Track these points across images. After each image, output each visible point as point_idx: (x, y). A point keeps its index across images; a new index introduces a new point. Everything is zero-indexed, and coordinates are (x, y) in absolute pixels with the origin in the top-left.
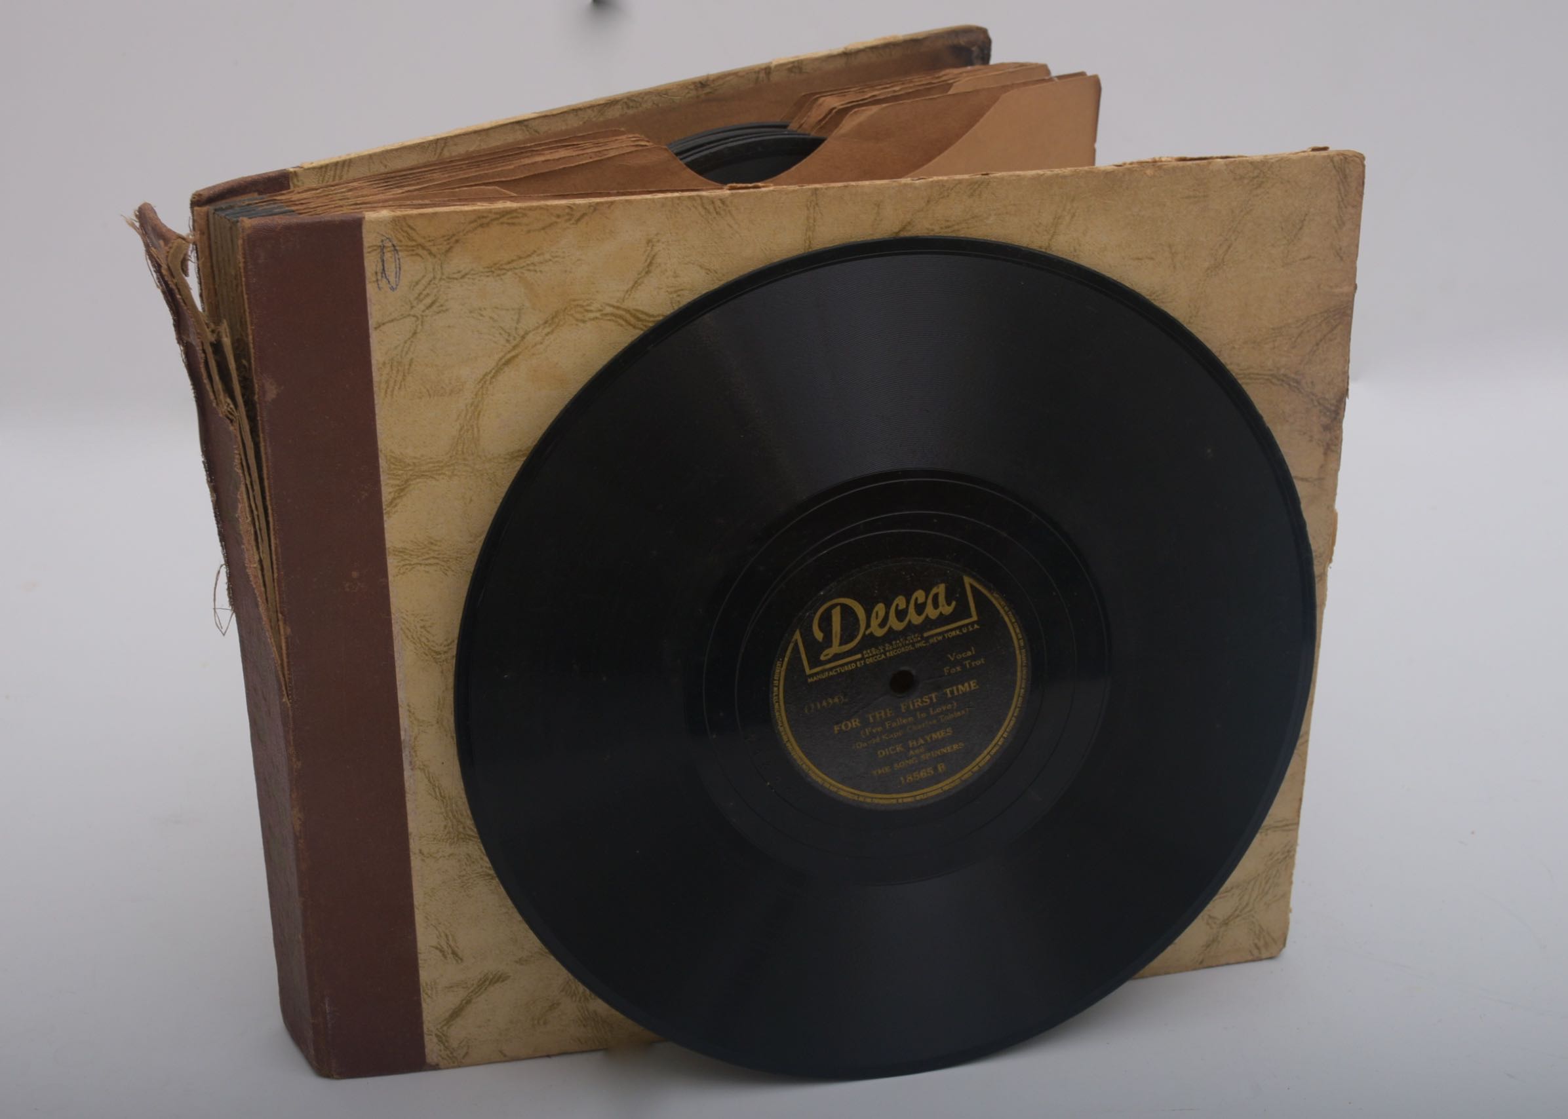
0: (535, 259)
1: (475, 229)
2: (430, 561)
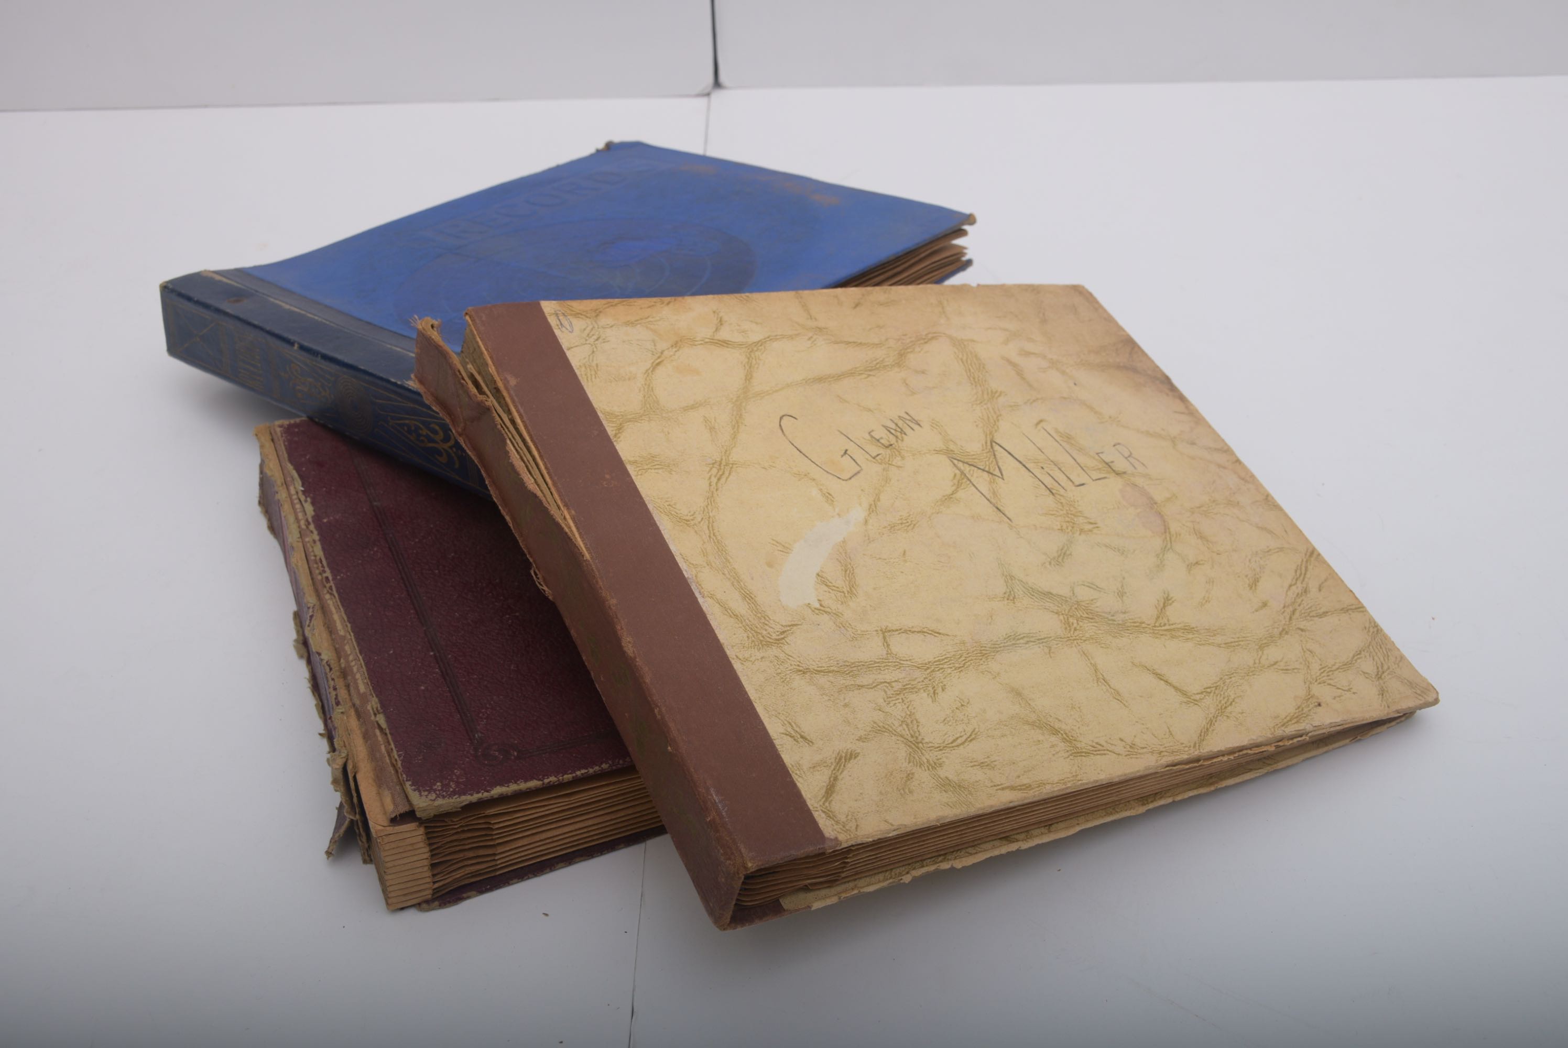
2: (657, 467)
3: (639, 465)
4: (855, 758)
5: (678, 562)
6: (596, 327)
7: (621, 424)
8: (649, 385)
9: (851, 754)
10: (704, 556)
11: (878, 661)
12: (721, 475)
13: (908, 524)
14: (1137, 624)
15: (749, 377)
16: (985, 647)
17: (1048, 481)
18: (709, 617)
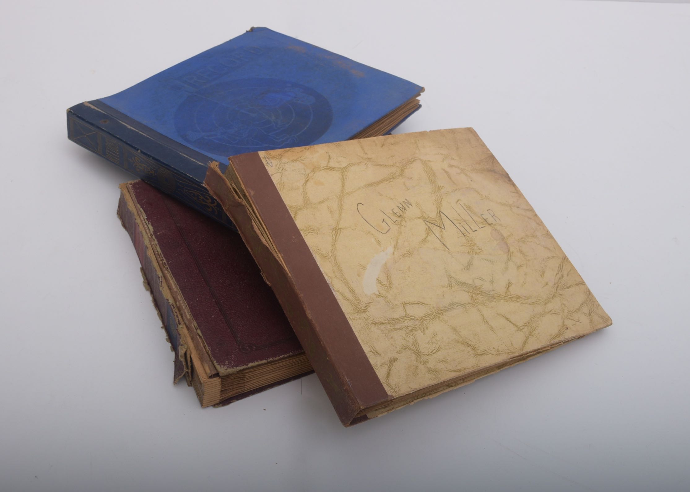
2: (312, 231)
3: (305, 231)
4: (396, 360)
5: (324, 276)
6: (281, 163)
7: (296, 212)
8: (305, 192)
9: (395, 359)
10: (334, 273)
11: (402, 317)
12: (337, 234)
13: (409, 254)
14: (499, 296)
15: (343, 185)
16: (442, 309)
17: (462, 229)
18: (338, 301)
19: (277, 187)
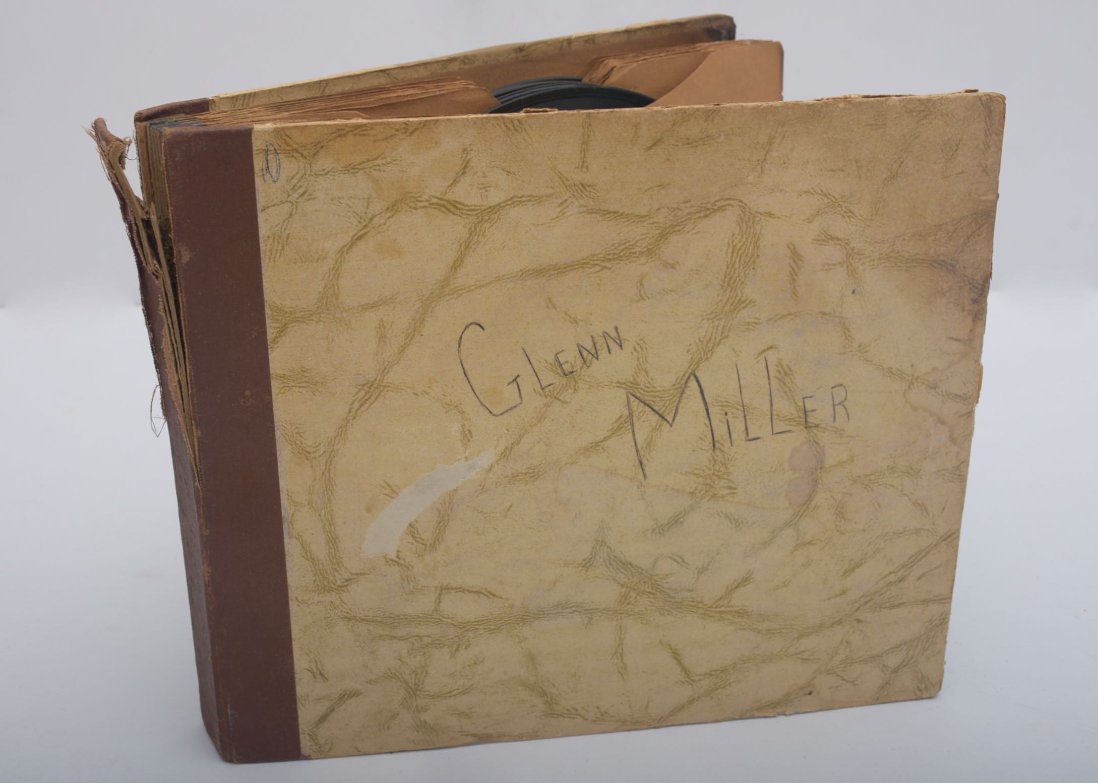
0: (380, 161)
1: (335, 138)
2: (303, 384)
3: (285, 381)
4: (358, 696)
5: (282, 498)
6: (308, 173)
7: (286, 324)
8: (337, 270)
9: (355, 693)
10: (309, 494)
11: (421, 616)
12: (367, 400)
13: (534, 475)
14: (695, 603)
16: (530, 613)
17: (720, 430)
18: (288, 558)
19: (264, 246)
